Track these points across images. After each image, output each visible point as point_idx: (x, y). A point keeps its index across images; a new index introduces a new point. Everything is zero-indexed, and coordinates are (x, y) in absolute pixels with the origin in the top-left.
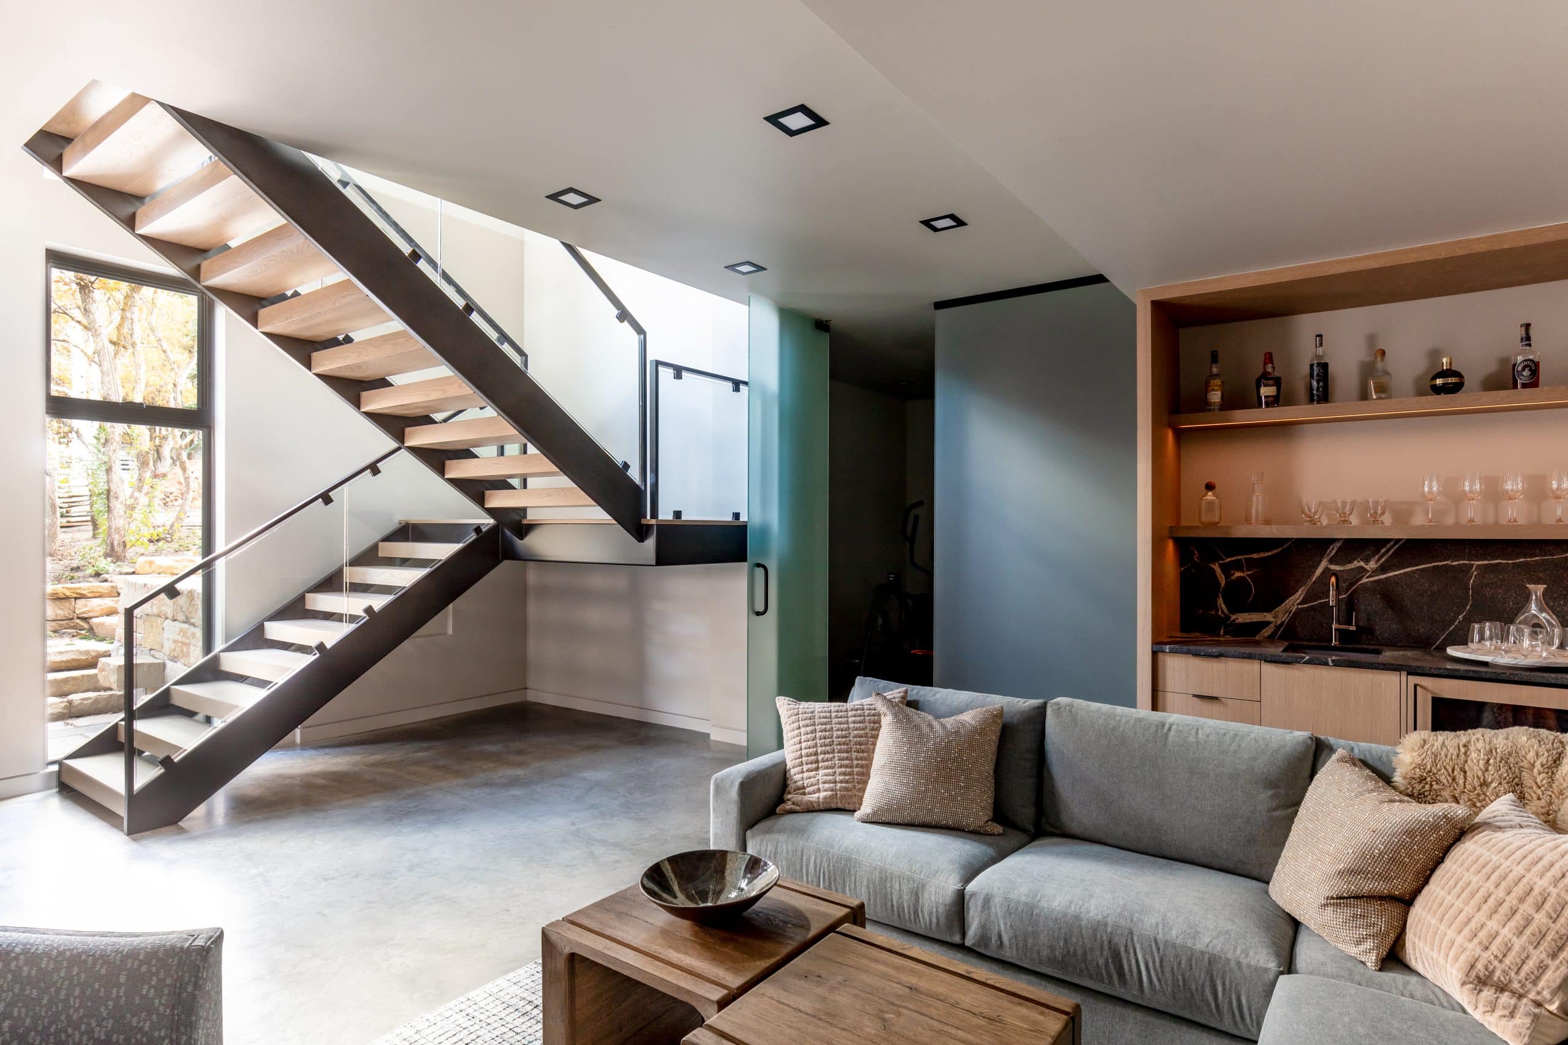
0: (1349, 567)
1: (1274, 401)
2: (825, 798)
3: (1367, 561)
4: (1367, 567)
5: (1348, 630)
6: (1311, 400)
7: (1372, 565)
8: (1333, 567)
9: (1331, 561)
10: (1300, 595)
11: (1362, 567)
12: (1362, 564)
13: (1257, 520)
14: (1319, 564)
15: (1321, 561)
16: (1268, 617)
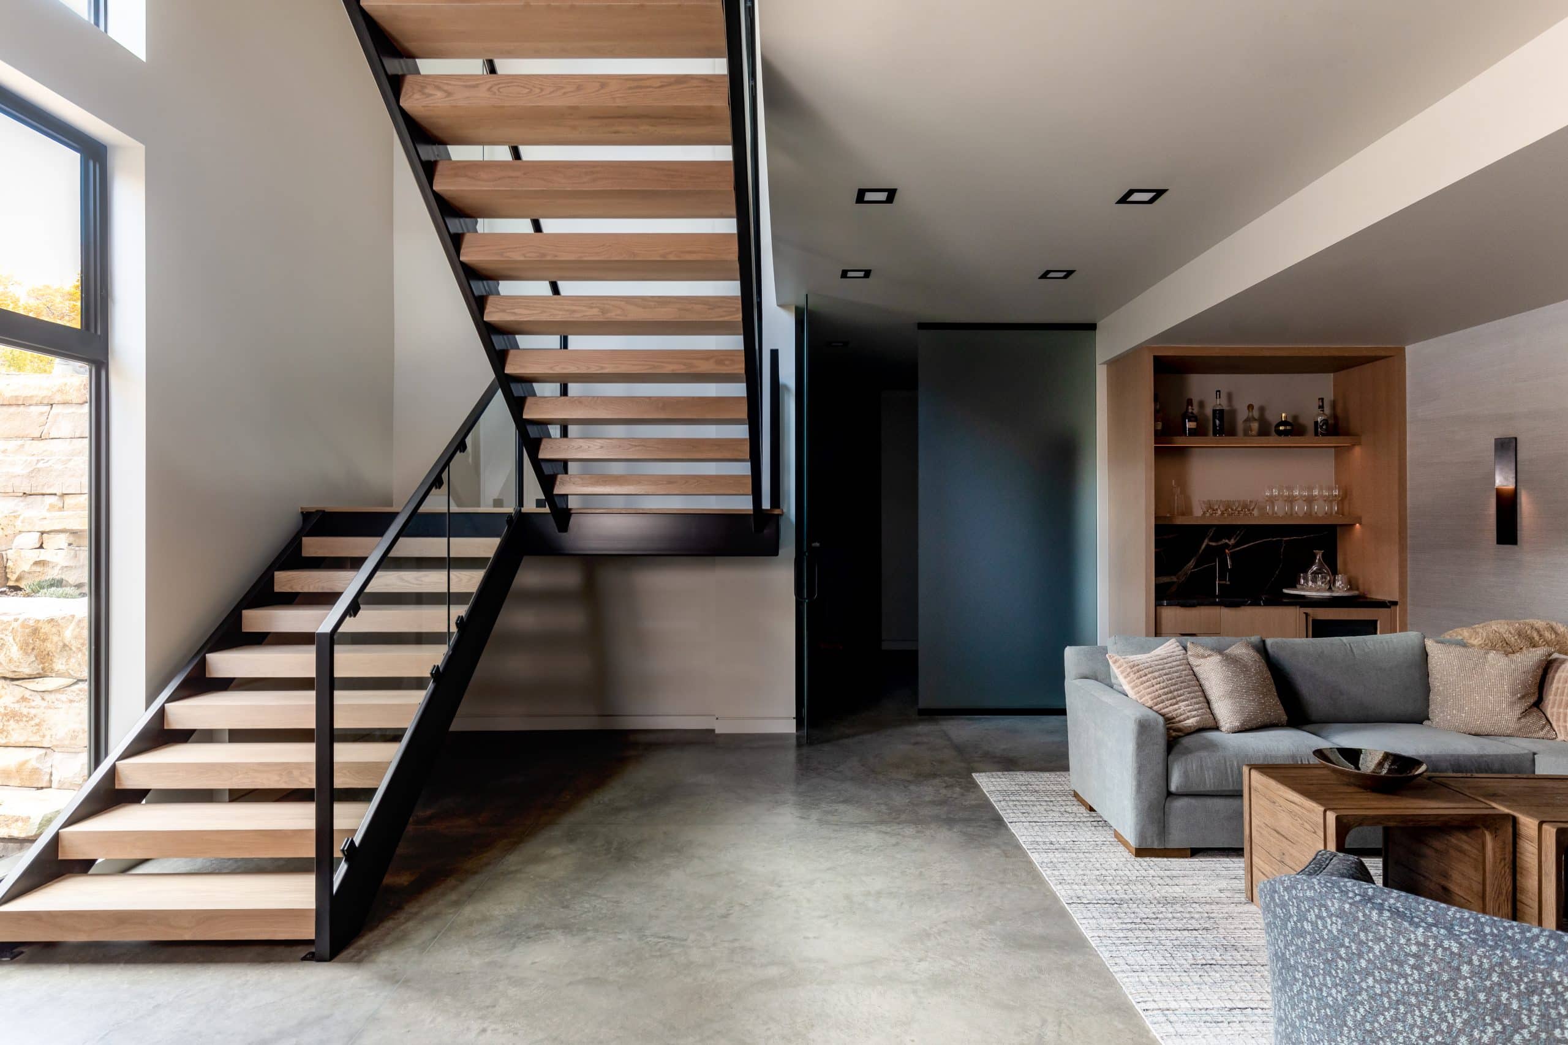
0: (1220, 543)
1: (1193, 433)
2: (1197, 722)
3: (1229, 540)
4: (1230, 543)
5: (1225, 584)
6: (1215, 434)
7: (1232, 541)
8: (1211, 543)
9: (1211, 540)
10: (1192, 563)
11: (1226, 543)
12: (1227, 541)
13: (1178, 513)
14: (1203, 542)
15: (1205, 539)
16: (1174, 579)
